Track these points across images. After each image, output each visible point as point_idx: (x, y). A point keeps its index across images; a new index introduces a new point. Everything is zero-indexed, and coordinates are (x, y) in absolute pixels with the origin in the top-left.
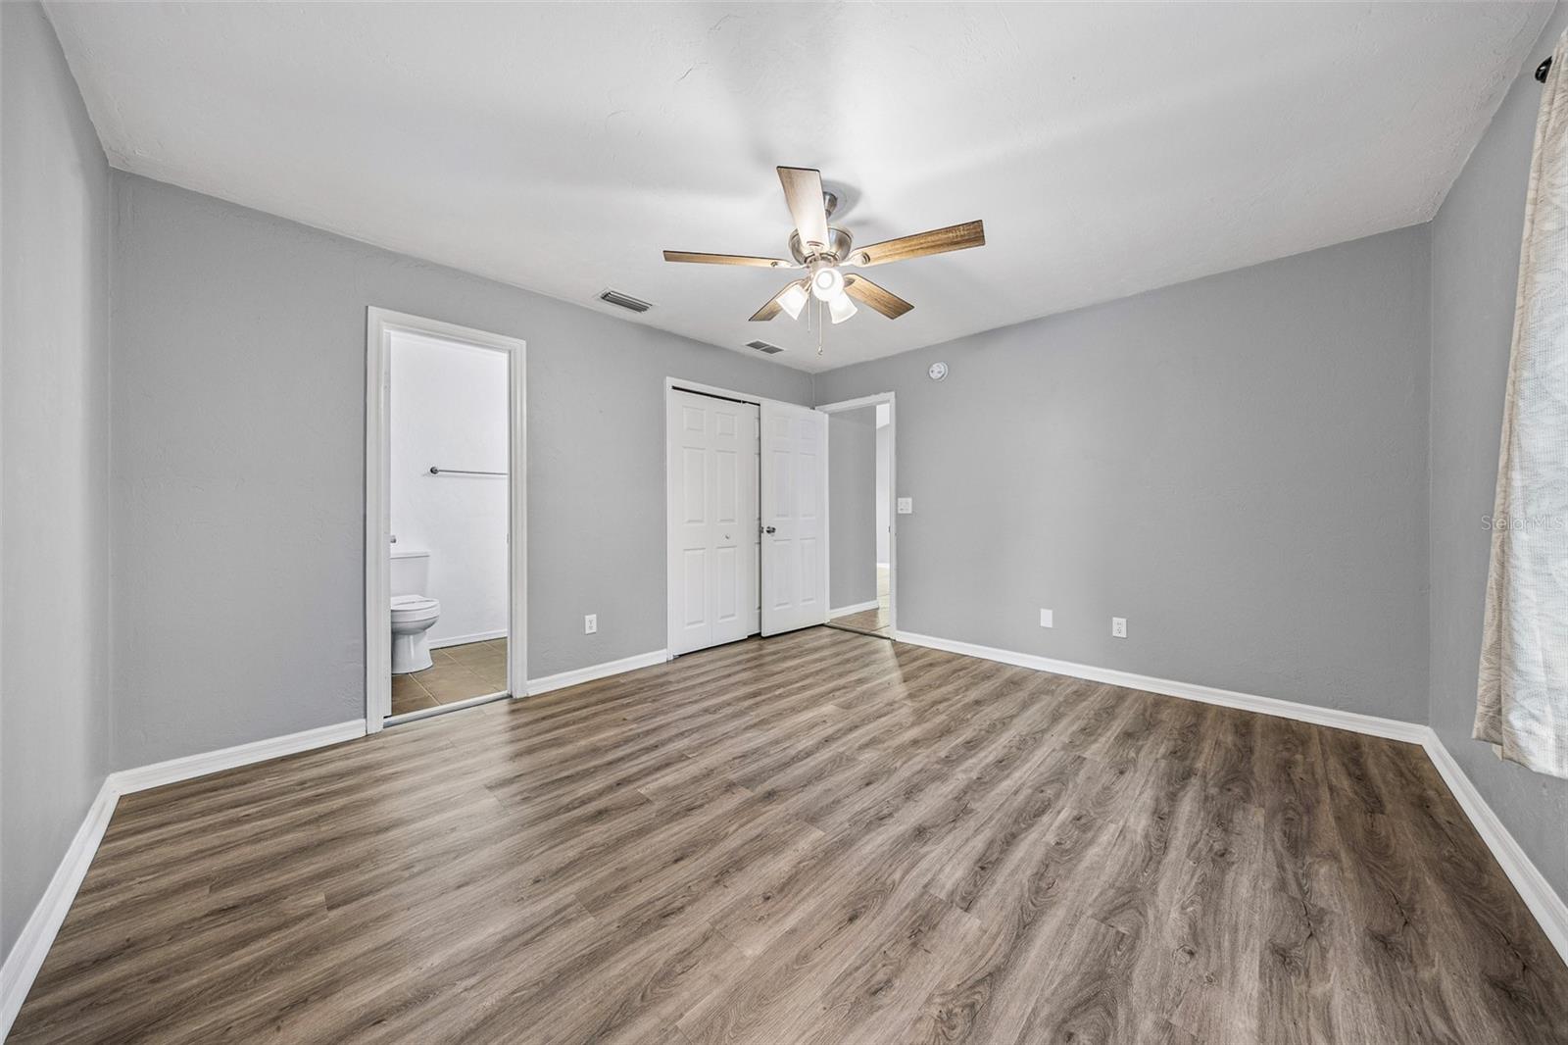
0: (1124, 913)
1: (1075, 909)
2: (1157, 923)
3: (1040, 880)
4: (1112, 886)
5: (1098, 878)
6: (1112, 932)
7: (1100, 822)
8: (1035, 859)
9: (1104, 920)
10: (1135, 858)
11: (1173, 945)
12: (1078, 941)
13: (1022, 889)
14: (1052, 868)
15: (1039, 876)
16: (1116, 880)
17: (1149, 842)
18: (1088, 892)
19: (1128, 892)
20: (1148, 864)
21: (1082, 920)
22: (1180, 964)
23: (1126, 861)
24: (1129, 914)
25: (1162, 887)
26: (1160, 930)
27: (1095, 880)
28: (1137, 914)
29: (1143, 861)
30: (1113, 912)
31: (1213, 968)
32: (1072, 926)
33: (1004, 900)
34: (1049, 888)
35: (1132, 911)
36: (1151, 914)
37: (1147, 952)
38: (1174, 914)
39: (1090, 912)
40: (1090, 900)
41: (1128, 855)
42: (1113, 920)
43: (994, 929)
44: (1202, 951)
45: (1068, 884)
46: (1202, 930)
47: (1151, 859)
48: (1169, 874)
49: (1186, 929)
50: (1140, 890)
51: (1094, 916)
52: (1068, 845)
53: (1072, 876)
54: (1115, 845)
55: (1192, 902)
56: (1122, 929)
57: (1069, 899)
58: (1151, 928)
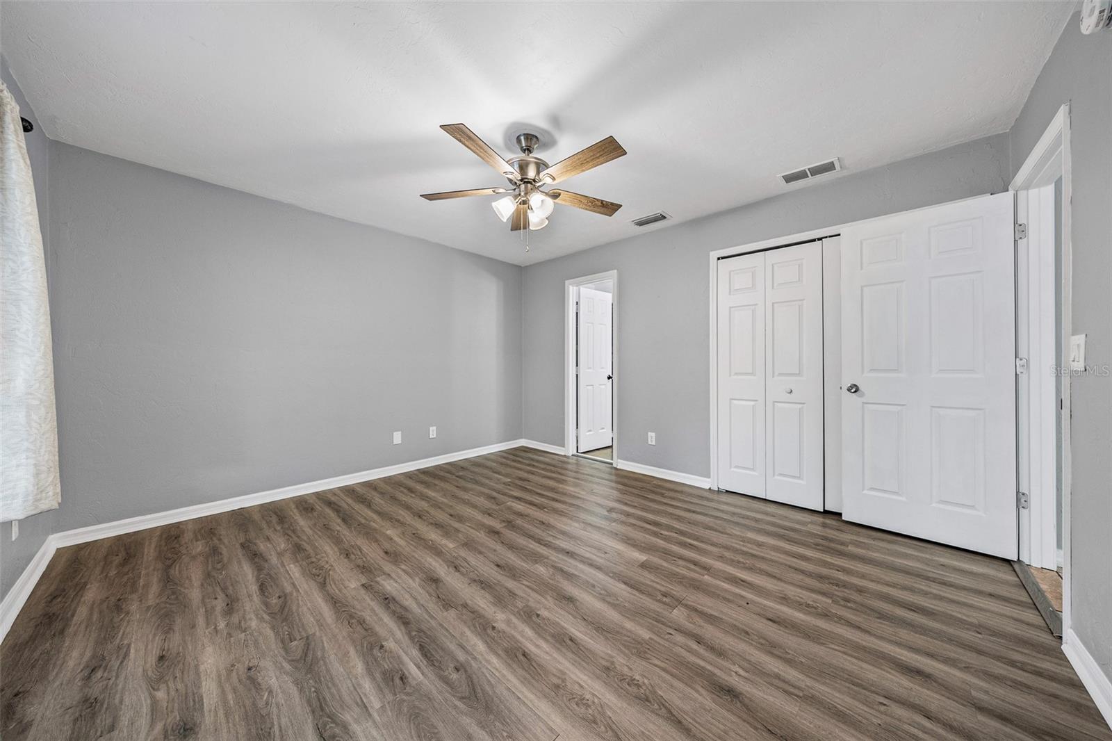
0: (301, 651)
1: (326, 628)
2: (279, 665)
3: (358, 621)
4: (323, 658)
5: (335, 654)
6: (298, 637)
7: (390, 697)
8: (376, 626)
9: (307, 638)
10: (332, 694)
11: (262, 664)
12: (309, 620)
13: (358, 610)
14: (363, 632)
15: (362, 622)
16: (325, 664)
17: (337, 724)
18: (330, 641)
19: (311, 665)
20: (319, 700)
21: (317, 628)
22: (254, 658)
23: (334, 684)
24: (299, 653)
25: (294, 690)
26: (275, 663)
27: (335, 651)
28: (294, 658)
29: (324, 699)
30: (308, 645)
31: (234, 674)
32: (318, 621)
33: (357, 600)
34: (349, 622)
35: (298, 658)
36: (287, 666)
37: (273, 646)
38: (273, 682)
39: (318, 634)
40: (324, 639)
41: (338, 690)
42: (302, 643)
43: (344, 591)
44: (243, 677)
45: (344, 633)
46: (250, 690)
47: (322, 709)
48: (298, 709)
49: (260, 680)
50: (306, 674)
51: (314, 634)
52: (376, 652)
53: (348, 639)
54: (356, 690)
55: (267, 704)
56: (295, 643)
57: (334, 629)
58: (280, 659)
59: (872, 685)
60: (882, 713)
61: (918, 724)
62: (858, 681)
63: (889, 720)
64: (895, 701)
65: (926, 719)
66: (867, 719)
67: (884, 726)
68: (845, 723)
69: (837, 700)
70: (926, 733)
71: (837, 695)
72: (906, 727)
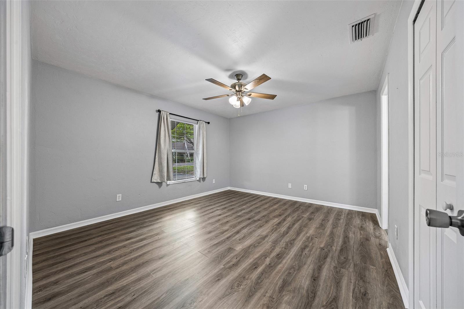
59: (141, 298)
60: (132, 292)
61: (121, 302)
62: (145, 294)
63: (129, 293)
64: (131, 301)
65: (120, 306)
66: (134, 286)
67: (129, 289)
68: (137, 279)
69: (144, 282)
70: (118, 301)
71: (145, 283)
72: (124, 296)
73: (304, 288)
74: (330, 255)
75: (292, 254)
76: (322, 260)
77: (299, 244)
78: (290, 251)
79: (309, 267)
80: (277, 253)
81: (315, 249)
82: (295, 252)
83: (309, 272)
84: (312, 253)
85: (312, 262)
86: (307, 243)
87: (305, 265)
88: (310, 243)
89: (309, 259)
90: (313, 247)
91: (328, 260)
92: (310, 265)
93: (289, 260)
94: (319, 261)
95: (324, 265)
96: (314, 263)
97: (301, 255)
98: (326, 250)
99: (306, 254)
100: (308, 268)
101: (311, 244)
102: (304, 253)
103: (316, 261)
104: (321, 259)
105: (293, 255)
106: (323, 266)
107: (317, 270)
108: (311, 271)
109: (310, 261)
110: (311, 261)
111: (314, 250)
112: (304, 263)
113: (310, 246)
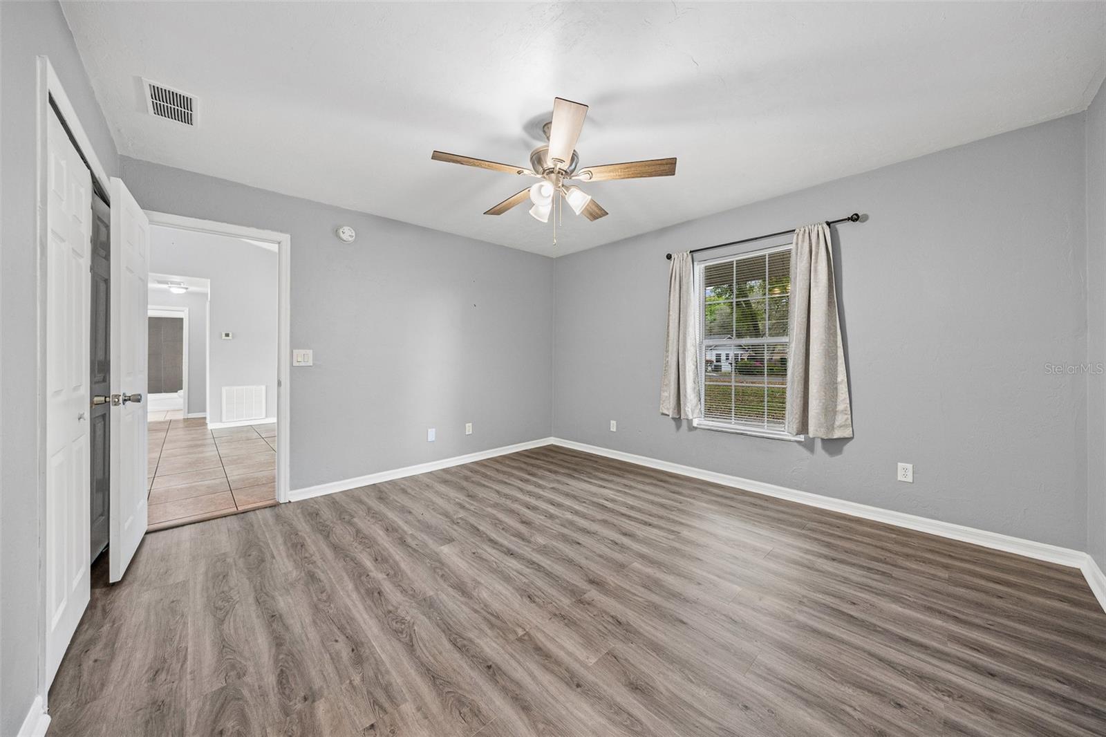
73: (281, 595)
74: (273, 699)
75: (361, 615)
76: (286, 661)
77: (381, 646)
78: (373, 615)
79: (302, 624)
80: (387, 593)
81: (331, 675)
82: (362, 623)
83: (293, 618)
84: (327, 657)
85: (304, 638)
86: (371, 674)
87: (312, 620)
88: (363, 679)
89: (318, 637)
90: (340, 677)
91: (271, 679)
92: (303, 628)
93: (349, 603)
94: (290, 654)
95: (274, 655)
96: (298, 639)
97: (342, 629)
98: (299, 706)
99: (337, 641)
100: (301, 622)
101: (357, 680)
102: (341, 638)
103: (299, 648)
104: (291, 663)
105: (357, 616)
106: (273, 650)
107: (281, 634)
108: (290, 621)
109: (309, 635)
110: (308, 639)
111: (330, 669)
112: (318, 622)
113: (351, 670)
